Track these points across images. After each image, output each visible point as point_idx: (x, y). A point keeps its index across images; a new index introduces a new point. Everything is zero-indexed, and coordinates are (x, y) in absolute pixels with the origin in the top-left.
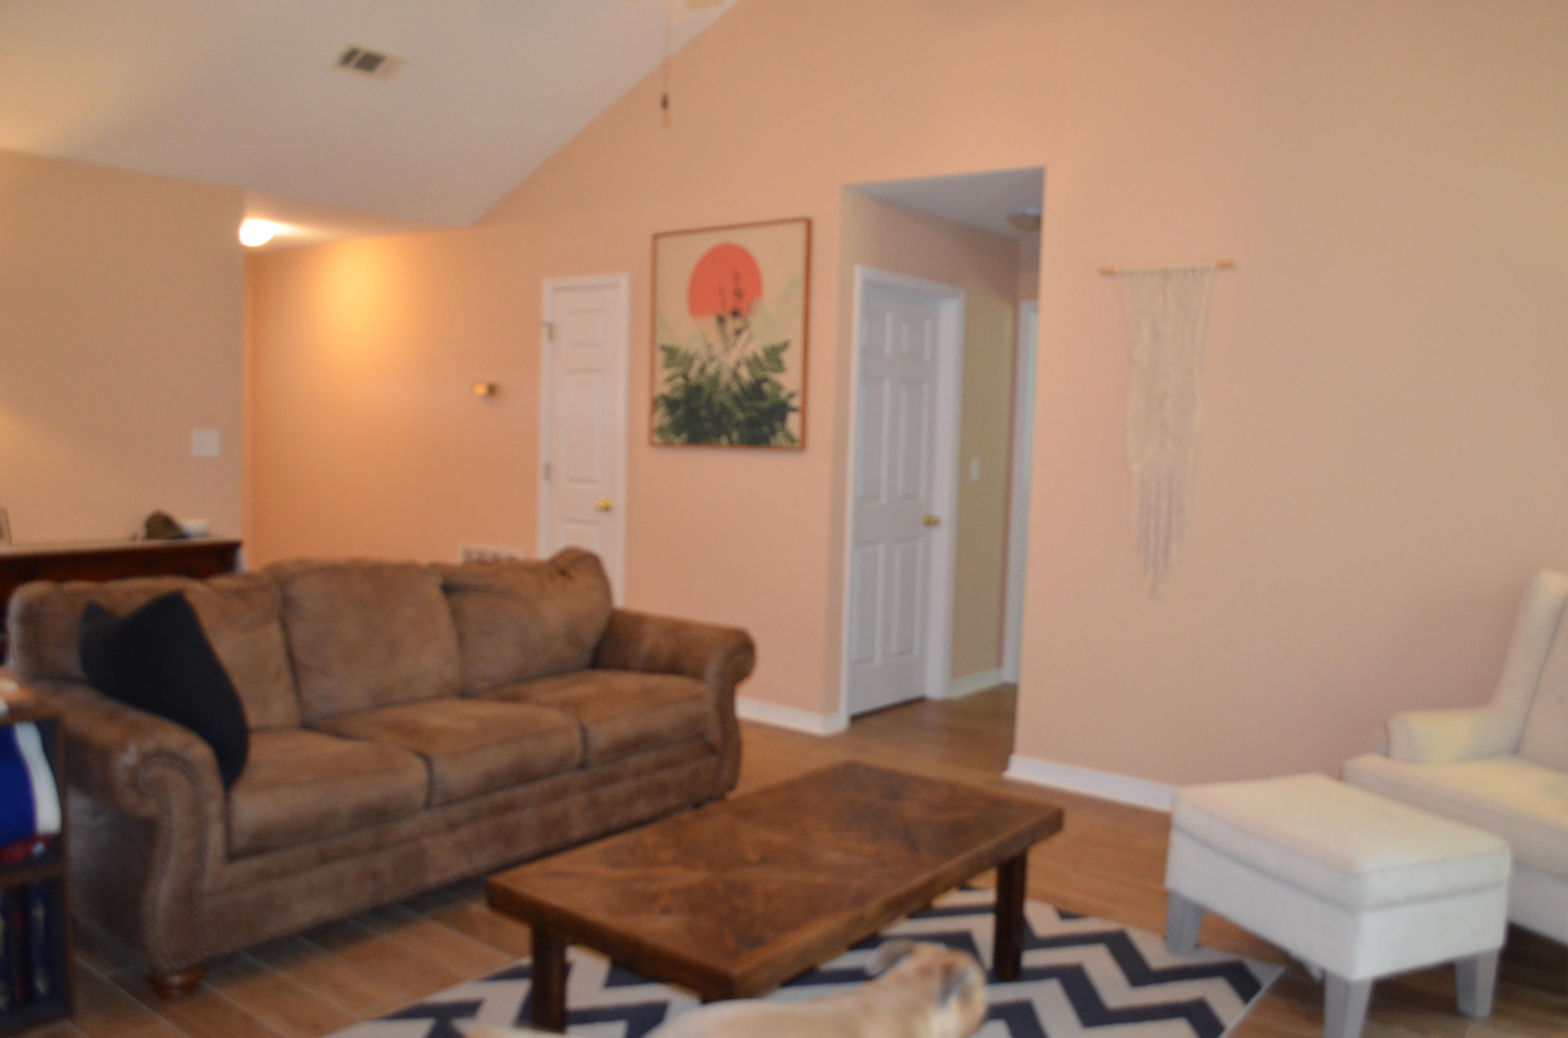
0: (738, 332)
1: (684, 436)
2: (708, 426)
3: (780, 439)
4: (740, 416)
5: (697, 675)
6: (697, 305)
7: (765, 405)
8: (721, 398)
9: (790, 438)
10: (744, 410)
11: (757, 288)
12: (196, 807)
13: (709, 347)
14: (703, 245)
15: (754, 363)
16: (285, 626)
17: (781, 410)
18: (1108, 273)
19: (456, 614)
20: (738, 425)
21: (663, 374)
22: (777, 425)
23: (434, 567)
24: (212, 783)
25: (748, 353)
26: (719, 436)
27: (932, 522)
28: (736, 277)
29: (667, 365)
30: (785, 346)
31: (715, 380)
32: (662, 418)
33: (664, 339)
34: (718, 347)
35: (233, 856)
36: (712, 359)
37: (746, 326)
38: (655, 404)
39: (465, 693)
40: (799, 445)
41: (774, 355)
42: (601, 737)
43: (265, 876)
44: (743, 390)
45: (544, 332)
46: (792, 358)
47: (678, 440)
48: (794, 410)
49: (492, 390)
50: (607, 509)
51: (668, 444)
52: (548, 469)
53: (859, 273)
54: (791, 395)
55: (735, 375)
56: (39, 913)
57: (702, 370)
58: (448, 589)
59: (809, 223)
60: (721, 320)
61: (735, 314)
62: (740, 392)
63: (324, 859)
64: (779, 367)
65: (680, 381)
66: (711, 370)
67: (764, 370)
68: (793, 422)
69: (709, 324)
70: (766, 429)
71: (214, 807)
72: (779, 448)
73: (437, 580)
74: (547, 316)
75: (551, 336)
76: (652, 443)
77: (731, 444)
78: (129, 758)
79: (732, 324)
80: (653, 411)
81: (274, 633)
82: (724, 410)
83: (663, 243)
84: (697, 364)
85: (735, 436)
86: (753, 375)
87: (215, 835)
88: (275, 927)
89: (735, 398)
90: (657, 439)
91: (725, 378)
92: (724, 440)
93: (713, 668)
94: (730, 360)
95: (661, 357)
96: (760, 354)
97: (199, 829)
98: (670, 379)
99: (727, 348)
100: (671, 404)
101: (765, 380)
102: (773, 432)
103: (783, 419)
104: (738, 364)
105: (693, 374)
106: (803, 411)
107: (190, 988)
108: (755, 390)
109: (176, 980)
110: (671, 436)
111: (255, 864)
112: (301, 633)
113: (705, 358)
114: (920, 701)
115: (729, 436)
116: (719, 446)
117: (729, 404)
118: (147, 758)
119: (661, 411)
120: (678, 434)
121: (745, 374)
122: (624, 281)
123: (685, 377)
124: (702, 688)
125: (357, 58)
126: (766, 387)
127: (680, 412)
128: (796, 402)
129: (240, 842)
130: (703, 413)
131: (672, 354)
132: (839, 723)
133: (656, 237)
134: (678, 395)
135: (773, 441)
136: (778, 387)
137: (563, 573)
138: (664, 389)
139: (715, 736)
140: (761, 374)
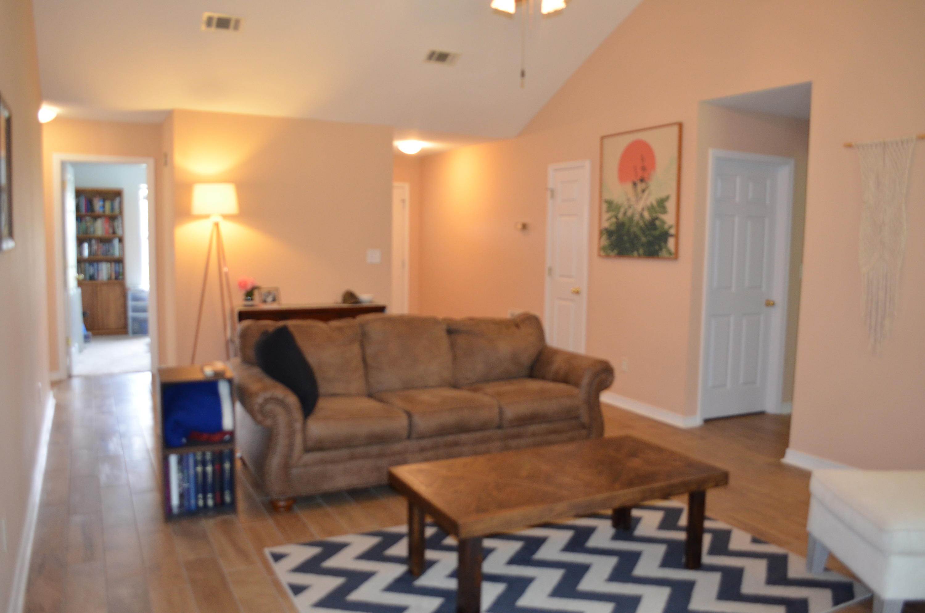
0: (643, 191)
1: (616, 251)
2: (628, 245)
3: (664, 253)
4: (644, 240)
5: (576, 384)
6: (623, 176)
7: (657, 233)
8: (635, 229)
9: (670, 253)
10: (646, 236)
11: (653, 165)
12: (290, 425)
13: (628, 200)
14: (626, 141)
15: (651, 209)
16: (363, 347)
17: (664, 236)
18: (849, 146)
19: (453, 345)
20: (643, 245)
21: (606, 216)
22: (663, 244)
23: (445, 320)
24: (298, 414)
25: (648, 203)
26: (632, 252)
27: (770, 304)
28: (643, 160)
29: (608, 211)
30: (667, 198)
31: (631, 219)
32: (605, 241)
33: (607, 196)
34: (633, 199)
35: (307, 450)
36: (630, 207)
37: (647, 188)
38: (601, 233)
39: (455, 386)
40: (675, 256)
41: (662, 203)
42: (510, 412)
43: (323, 462)
44: (646, 225)
45: (549, 194)
46: (671, 205)
47: (612, 254)
48: (672, 236)
49: (524, 226)
50: (578, 293)
51: (608, 256)
52: (550, 270)
53: (712, 153)
54: (670, 227)
55: (642, 216)
56: (227, 466)
57: (625, 213)
58: (450, 332)
59: (680, 126)
60: (635, 184)
61: (642, 180)
62: (644, 226)
63: (353, 458)
64: (664, 210)
65: (614, 220)
66: (629, 213)
67: (656, 212)
68: (671, 242)
69: (629, 186)
70: (657, 247)
71: (298, 425)
72: (664, 258)
73: (444, 327)
74: (550, 185)
75: (552, 196)
76: (600, 255)
77: (639, 256)
78: (260, 400)
79: (640, 186)
80: (600, 237)
81: (356, 349)
82: (636, 237)
83: (607, 142)
84: (622, 210)
85: (641, 251)
86: (650, 216)
87: (298, 440)
88: (328, 486)
89: (642, 229)
90: (602, 253)
91: (637, 217)
92: (635, 254)
93: (585, 381)
94: (639, 207)
95: (605, 206)
96: (655, 203)
97: (291, 435)
98: (609, 219)
99: (638, 199)
100: (609, 233)
101: (657, 218)
102: (661, 249)
103: (666, 241)
104: (643, 209)
105: (620, 216)
106: (677, 237)
107: (289, 508)
108: (652, 225)
109: (282, 504)
110: (609, 251)
111: (318, 455)
112: (370, 350)
113: (627, 206)
114: (761, 414)
115: (638, 251)
116: (633, 257)
117: (639, 233)
118: (267, 401)
119: (604, 237)
120: (612, 250)
121: (646, 215)
122: (587, 164)
123: (616, 217)
124: (575, 391)
125: (435, 56)
126: (657, 223)
127: (614, 238)
128: (672, 231)
129: (310, 444)
130: (625, 238)
131: (610, 203)
132: (695, 421)
133: (603, 138)
134: (613, 228)
135: (661, 254)
136: (663, 222)
137: (517, 326)
138: (606, 225)
139: (585, 418)
140: (655, 215)
